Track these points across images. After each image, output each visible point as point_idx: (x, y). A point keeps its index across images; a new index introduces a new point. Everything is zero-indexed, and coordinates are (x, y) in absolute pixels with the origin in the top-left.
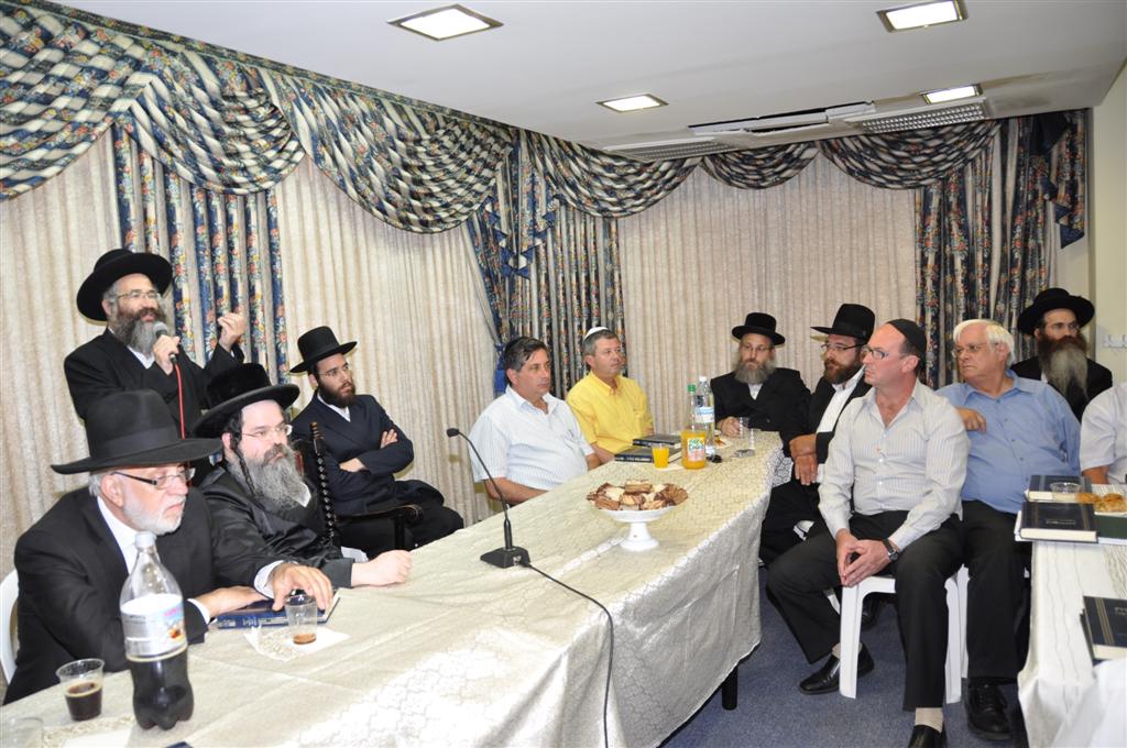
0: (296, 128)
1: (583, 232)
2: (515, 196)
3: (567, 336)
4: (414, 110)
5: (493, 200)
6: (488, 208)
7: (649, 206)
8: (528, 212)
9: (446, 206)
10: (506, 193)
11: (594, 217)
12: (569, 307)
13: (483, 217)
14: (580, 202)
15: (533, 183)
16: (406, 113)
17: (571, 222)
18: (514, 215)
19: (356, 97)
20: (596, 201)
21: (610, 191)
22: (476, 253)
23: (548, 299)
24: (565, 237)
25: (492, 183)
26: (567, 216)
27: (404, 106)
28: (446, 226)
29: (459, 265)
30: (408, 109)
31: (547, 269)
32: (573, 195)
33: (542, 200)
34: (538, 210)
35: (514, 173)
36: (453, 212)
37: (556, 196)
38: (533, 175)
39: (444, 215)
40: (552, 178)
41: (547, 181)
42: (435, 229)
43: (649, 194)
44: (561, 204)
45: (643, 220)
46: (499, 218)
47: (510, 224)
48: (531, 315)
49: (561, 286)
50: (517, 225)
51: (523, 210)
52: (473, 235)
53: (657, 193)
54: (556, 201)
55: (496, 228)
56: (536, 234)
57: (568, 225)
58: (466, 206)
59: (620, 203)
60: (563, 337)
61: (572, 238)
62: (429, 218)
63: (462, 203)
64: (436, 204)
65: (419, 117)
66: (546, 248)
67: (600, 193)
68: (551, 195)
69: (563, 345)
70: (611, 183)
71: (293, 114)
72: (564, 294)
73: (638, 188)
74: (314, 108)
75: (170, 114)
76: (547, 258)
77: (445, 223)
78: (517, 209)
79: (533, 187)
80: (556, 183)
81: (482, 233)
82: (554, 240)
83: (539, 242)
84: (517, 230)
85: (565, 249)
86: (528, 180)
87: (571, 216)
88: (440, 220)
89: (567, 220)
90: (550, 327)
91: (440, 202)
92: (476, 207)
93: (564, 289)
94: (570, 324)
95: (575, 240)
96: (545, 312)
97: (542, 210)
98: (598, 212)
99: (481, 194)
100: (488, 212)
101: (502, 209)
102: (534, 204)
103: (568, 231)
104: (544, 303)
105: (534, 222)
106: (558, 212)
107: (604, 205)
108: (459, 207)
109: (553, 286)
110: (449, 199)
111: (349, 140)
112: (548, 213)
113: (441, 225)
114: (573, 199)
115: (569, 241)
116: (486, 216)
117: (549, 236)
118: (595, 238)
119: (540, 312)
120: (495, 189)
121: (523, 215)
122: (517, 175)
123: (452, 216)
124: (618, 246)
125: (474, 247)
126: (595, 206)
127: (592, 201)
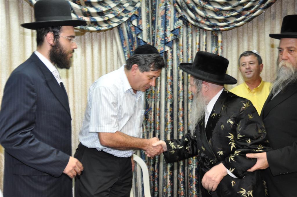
1: (198, 42)
2: (154, 18)
3: (183, 112)
5: (138, 17)
6: (135, 23)
7: (249, 21)
8: (161, 29)
9: (101, 14)
10: (148, 15)
11: (206, 30)
12: (186, 93)
13: (130, 28)
14: (196, 21)
15: (166, 9)
17: (190, 35)
18: (153, 30)
20: (207, 19)
21: (218, 12)
22: (124, 52)
23: (172, 86)
24: (185, 46)
25: (138, 5)
26: (187, 32)
28: (100, 28)
29: (112, 60)
31: (172, 67)
32: (193, 15)
33: (171, 20)
34: (168, 27)
35: (154, 3)
36: (106, 19)
37: (181, 18)
38: (166, 4)
39: (99, 19)
40: (179, 5)
41: (175, 8)
42: (91, 28)
43: (248, 13)
44: (184, 22)
45: (240, 34)
46: (141, 30)
47: (149, 36)
48: (160, 96)
49: (181, 78)
50: (154, 37)
51: (158, 27)
52: (122, 40)
53: (254, 12)
54: (181, 22)
55: (139, 37)
56: (166, 43)
57: (188, 38)
58: (116, 17)
59: (225, 20)
60: (181, 112)
61: (190, 46)
62: (87, 19)
63: (114, 14)
64: (92, 10)
66: (172, 53)
67: (211, 14)
68: (177, 17)
69: (181, 118)
70: (220, 7)
72: (183, 84)
73: (239, 9)
76: (172, 60)
77: (99, 26)
78: (155, 27)
79: (165, 12)
80: (181, 8)
81: (129, 38)
82: (178, 48)
83: (167, 49)
84: (153, 41)
85: (185, 54)
86: (163, 7)
87: (190, 31)
88: (96, 23)
89: (187, 35)
90: (172, 105)
91: (97, 9)
92: (125, 19)
93: (183, 80)
94: (186, 104)
95: (192, 47)
96: (169, 96)
97: (171, 27)
98: (209, 26)
99: (129, 11)
100: (134, 26)
101: (144, 25)
102: (165, 23)
103: (188, 42)
104: (169, 89)
105: (165, 35)
106: (181, 28)
107: (213, 22)
108: (111, 16)
109: (175, 78)
110: (104, 9)
112: (174, 30)
113: (97, 27)
114: (192, 19)
115: (188, 48)
116: (133, 29)
117: (175, 46)
118: (206, 45)
119: (166, 95)
120: (139, 10)
121: (158, 30)
122: (155, 5)
123: (105, 22)
124: (222, 51)
125: (123, 48)
126: (208, 23)
127: (206, 19)
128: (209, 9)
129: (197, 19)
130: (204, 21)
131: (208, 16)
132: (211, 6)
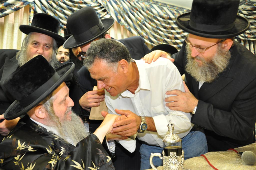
0: (109, 10)
4: (168, 9)
14: (245, 37)
16: (164, 10)
19: (139, 3)
27: (163, 7)
30: (165, 8)
65: (171, 11)
71: (107, 5)
74: (118, 4)
75: (50, 3)
91: (181, 40)
111: (134, 16)
126: (253, 36)
127: (251, 35)
128: (252, 28)
129: (245, 36)
130: (250, 36)
131: (252, 32)
132: (254, 26)
